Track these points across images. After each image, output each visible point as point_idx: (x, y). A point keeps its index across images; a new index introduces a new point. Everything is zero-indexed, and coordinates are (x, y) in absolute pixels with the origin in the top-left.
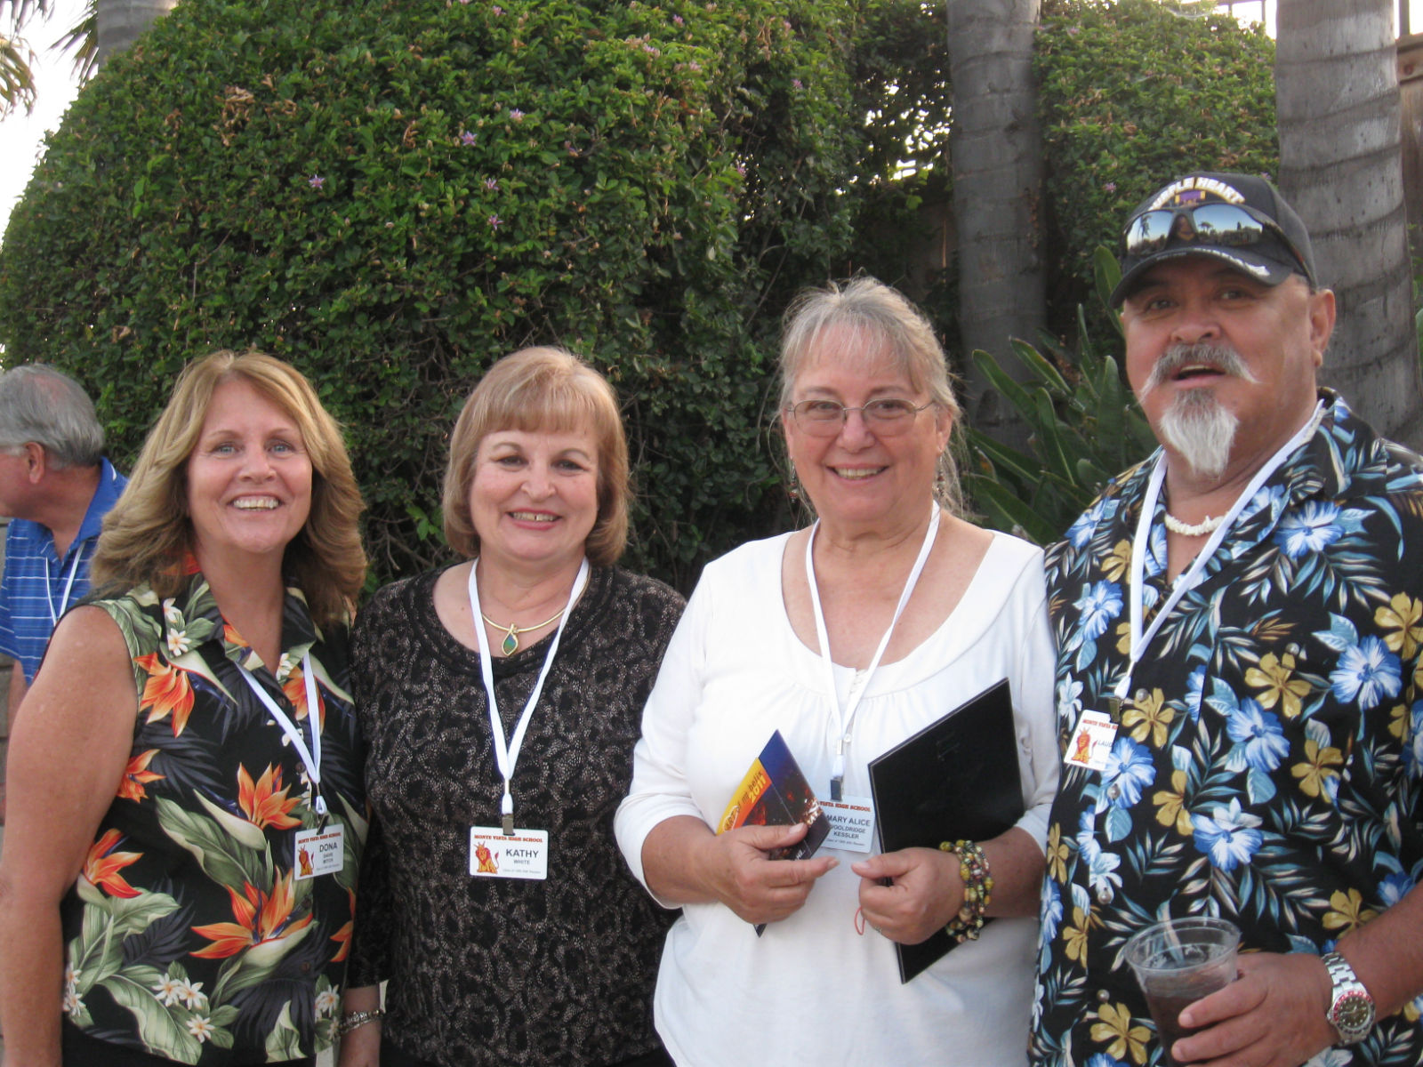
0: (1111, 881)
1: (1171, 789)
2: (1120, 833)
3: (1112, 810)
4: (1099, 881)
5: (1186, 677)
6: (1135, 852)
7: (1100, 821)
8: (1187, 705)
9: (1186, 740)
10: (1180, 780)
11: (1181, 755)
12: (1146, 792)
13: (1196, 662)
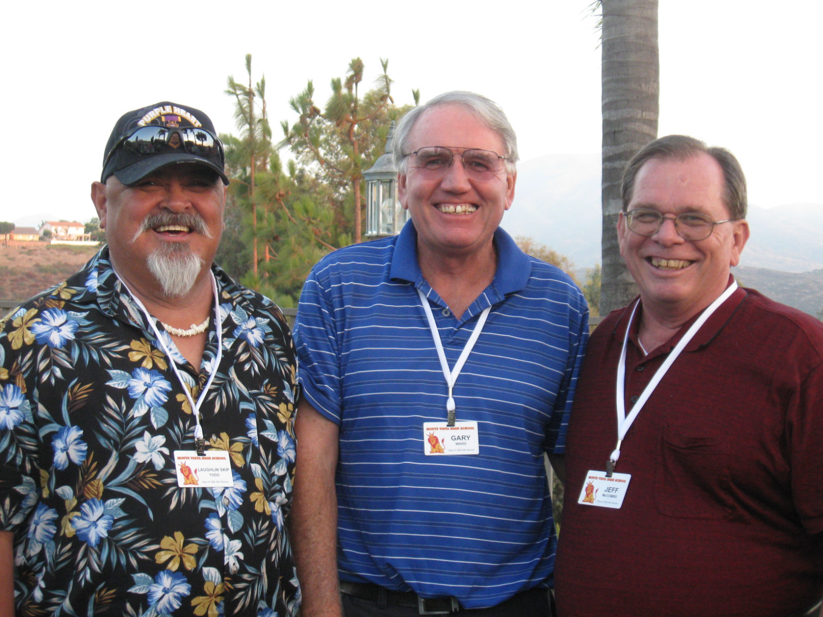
0: (237, 557)
1: (257, 490)
2: (238, 525)
3: (228, 512)
4: (231, 561)
5: (245, 422)
6: (248, 534)
7: (224, 521)
8: (250, 438)
9: (256, 459)
10: (259, 483)
11: (256, 468)
12: (245, 496)
13: (247, 413)
